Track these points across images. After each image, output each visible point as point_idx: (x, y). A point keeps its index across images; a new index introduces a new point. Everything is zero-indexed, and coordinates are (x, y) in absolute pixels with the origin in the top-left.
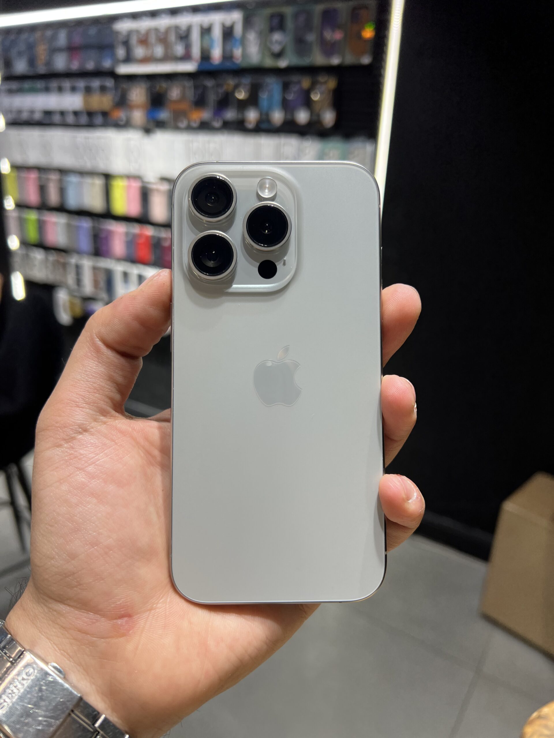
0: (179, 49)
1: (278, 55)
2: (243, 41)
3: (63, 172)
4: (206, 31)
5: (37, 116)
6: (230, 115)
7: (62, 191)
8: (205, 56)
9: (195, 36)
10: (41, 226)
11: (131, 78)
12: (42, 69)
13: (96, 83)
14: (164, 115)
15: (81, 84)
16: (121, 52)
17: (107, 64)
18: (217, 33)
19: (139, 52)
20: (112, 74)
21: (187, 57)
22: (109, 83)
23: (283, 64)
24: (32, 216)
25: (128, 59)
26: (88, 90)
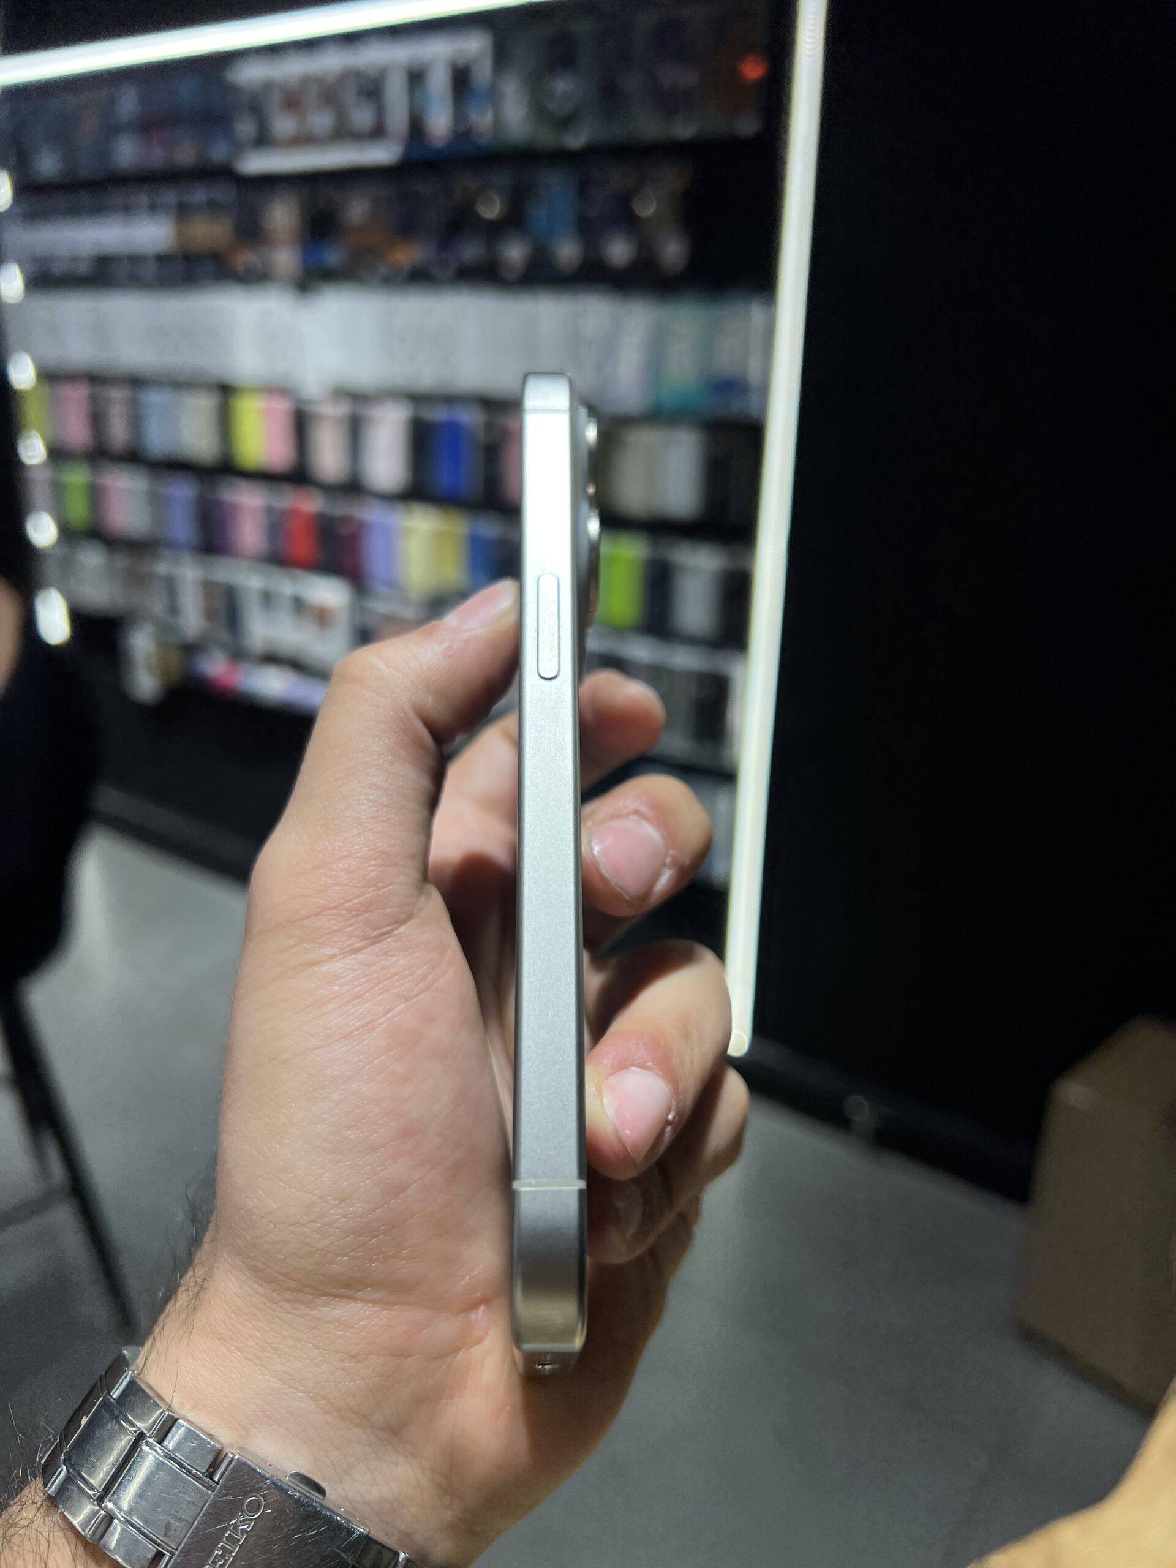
0: (362, 117)
1: (566, 122)
2: (493, 95)
3: (137, 382)
4: (416, 77)
5: (83, 269)
6: (471, 251)
7: (136, 421)
8: (417, 128)
9: (396, 93)
10: (96, 495)
11: (270, 182)
12: (87, 168)
13: (199, 195)
14: (334, 256)
15: (170, 196)
16: (245, 128)
17: (218, 152)
18: (439, 82)
19: (284, 125)
20: (225, 174)
21: (378, 132)
22: (224, 194)
23: (577, 140)
24: (77, 477)
25: (264, 140)
26: (183, 212)
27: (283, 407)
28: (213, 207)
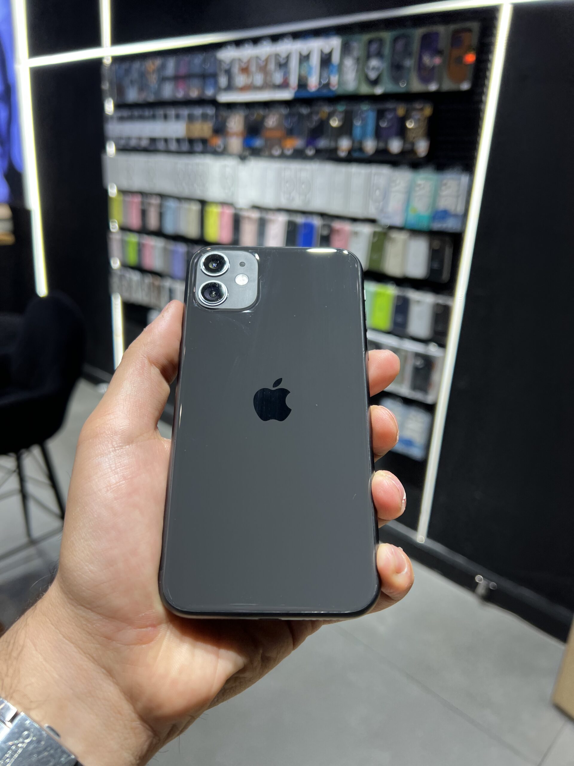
0: (278, 78)
1: (375, 83)
2: (340, 68)
3: (162, 196)
4: (304, 59)
5: (144, 143)
6: (323, 143)
7: (161, 216)
8: (302, 84)
9: (294, 63)
10: (140, 248)
11: (231, 106)
12: (151, 98)
13: (198, 111)
14: (258, 143)
15: (185, 112)
16: (223, 81)
17: (209, 93)
18: (315, 61)
19: (240, 80)
20: (213, 102)
21: (285, 85)
22: (210, 111)
23: (379, 91)
24: (133, 239)
25: (230, 87)
26: (191, 118)
27: (229, 212)
28: (205, 117)
